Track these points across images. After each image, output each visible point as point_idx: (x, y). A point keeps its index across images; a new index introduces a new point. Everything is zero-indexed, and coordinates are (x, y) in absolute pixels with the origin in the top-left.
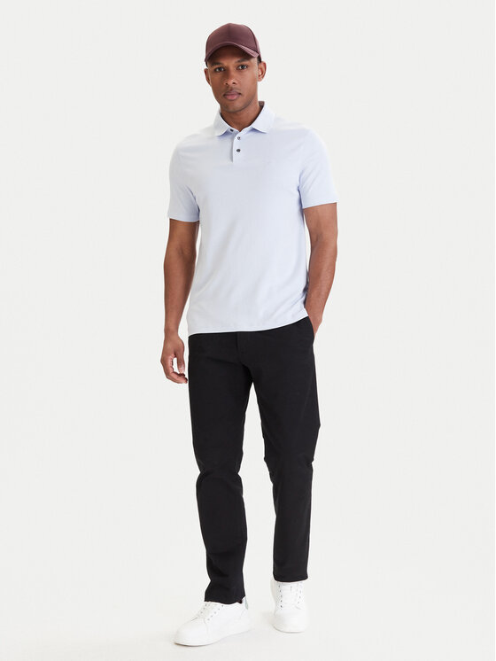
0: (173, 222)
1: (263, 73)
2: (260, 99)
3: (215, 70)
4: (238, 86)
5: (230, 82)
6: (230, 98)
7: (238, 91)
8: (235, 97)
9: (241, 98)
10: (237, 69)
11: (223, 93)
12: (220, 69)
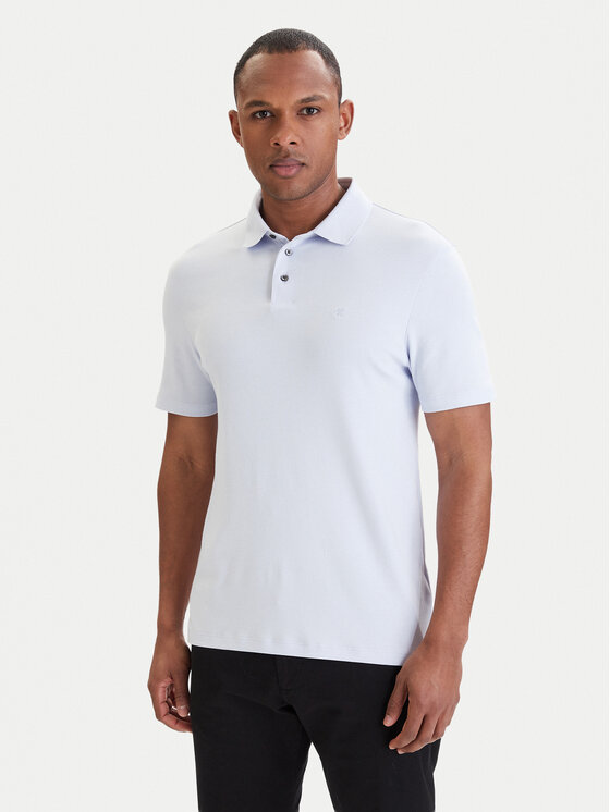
0: (173, 418)
1: (348, 124)
2: (341, 173)
3: (254, 115)
4: (300, 149)
5: (285, 143)
6: (283, 172)
7: (302, 160)
8: (294, 171)
9: (305, 173)
10: (300, 114)
11: (268, 161)
12: (263, 113)
